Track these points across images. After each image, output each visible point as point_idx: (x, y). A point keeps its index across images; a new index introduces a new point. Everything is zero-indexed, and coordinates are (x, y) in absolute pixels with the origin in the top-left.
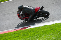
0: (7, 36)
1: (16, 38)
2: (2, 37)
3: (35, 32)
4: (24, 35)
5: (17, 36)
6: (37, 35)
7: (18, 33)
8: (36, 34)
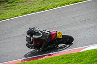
0: (51, 62)
2: (44, 63)
3: (94, 56)
4: (77, 61)
8: (95, 60)
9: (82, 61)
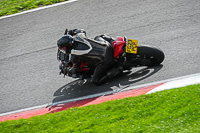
0: (82, 119)
1: (113, 125)
2: (67, 120)
3: (178, 104)
4: (141, 115)
5: (117, 117)
6: (183, 115)
7: (120, 108)
8: (180, 112)
9: (151, 114)
